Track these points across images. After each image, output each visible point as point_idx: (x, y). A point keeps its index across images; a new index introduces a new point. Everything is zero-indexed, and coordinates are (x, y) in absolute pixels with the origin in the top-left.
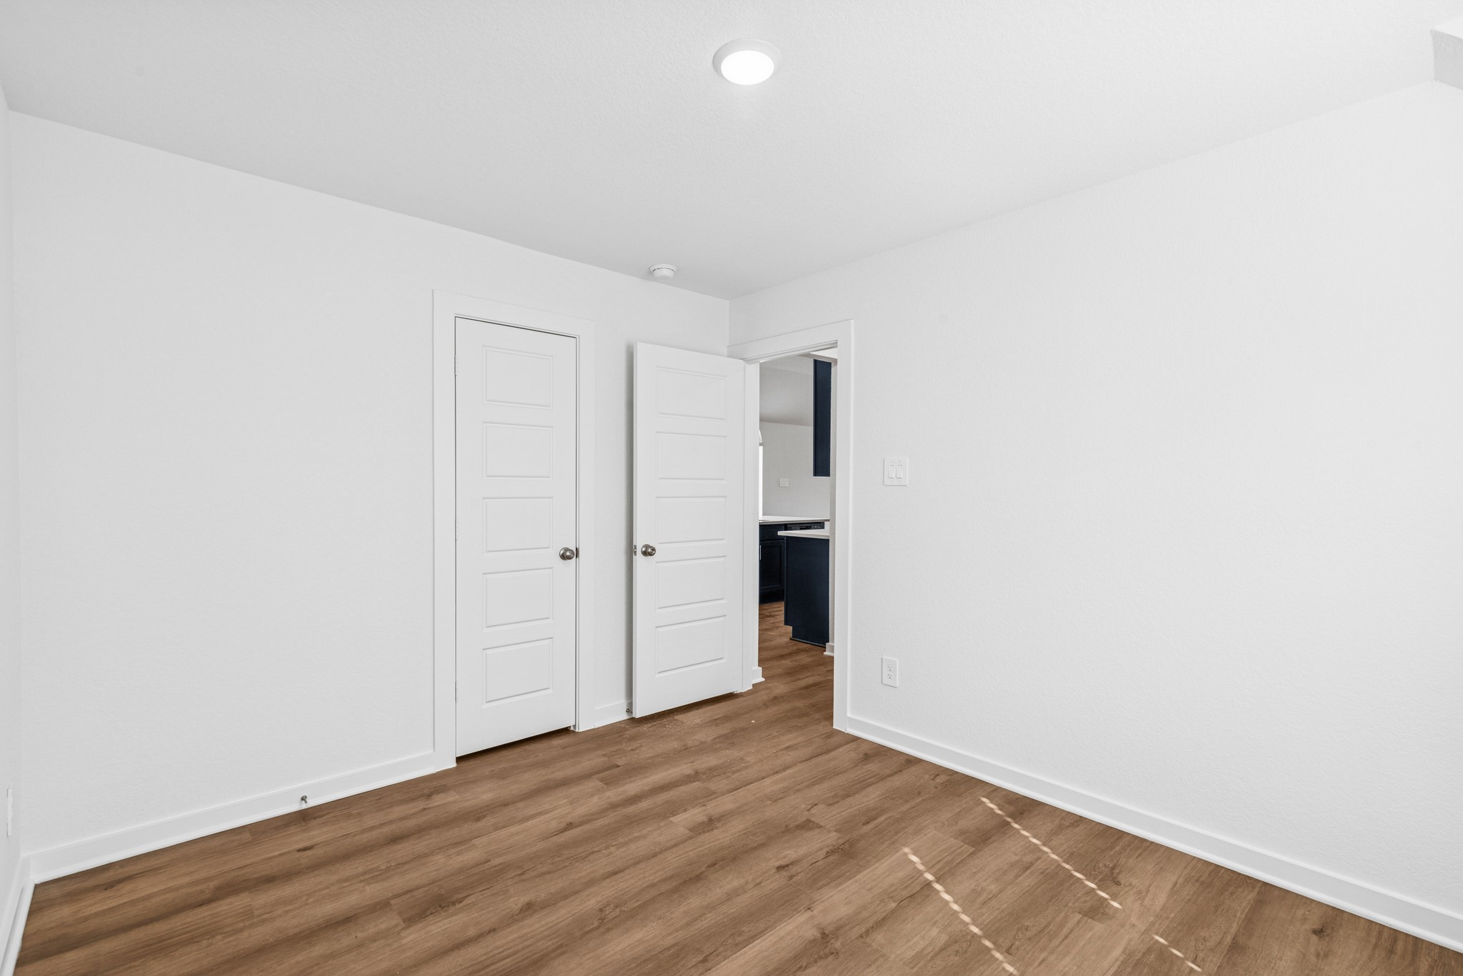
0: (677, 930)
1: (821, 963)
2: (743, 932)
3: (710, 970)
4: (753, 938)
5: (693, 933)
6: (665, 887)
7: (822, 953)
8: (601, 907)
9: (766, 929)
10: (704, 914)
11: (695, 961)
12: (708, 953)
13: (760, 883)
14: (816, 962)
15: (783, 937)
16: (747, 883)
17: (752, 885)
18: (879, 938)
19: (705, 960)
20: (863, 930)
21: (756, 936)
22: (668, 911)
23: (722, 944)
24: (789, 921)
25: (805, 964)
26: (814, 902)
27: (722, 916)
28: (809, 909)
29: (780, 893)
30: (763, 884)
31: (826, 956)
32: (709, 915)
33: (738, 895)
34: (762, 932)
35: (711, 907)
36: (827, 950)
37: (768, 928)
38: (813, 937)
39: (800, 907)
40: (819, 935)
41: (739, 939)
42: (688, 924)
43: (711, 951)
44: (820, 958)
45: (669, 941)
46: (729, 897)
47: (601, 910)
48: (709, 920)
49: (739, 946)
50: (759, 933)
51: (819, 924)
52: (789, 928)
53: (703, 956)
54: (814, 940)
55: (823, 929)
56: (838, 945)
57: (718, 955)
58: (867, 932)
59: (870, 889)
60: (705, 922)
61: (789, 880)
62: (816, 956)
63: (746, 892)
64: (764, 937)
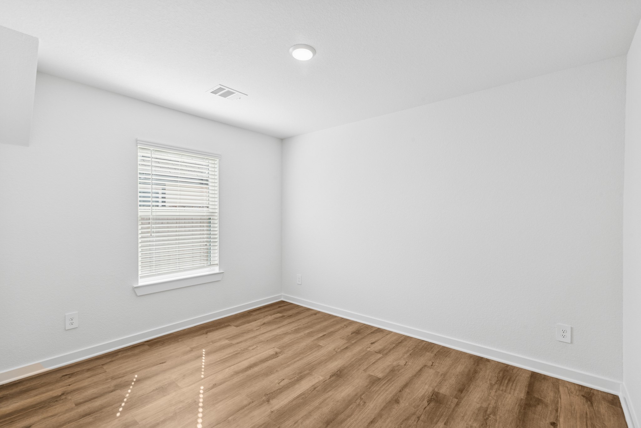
0: (329, 397)
1: (272, 391)
2: (302, 399)
3: (312, 386)
4: (298, 397)
5: (322, 397)
6: (342, 416)
7: (271, 395)
8: (366, 404)
9: (292, 401)
10: (319, 405)
11: (318, 388)
12: (314, 391)
13: (295, 423)
14: (274, 392)
15: (285, 399)
16: (302, 423)
17: (299, 422)
18: (245, 402)
19: (315, 388)
20: (250, 405)
21: (297, 398)
22: (335, 405)
23: (310, 394)
24: (282, 405)
25: (278, 390)
26: (269, 415)
27: (312, 404)
28: (272, 412)
29: (285, 419)
30: (294, 423)
31: (270, 394)
32: (317, 404)
33: (305, 415)
34: (294, 400)
35: (318, 408)
36: (269, 395)
37: (291, 402)
38: (273, 400)
39: (276, 412)
40: (270, 401)
41: (303, 396)
42: (325, 400)
43: (313, 392)
44: (272, 393)
45: (330, 393)
46: (310, 414)
47: (365, 403)
48: (316, 403)
49: (303, 394)
50: (295, 399)
51: (269, 405)
52: (282, 403)
53: (316, 390)
54: (273, 399)
55: (268, 403)
56: (264, 398)
57: (311, 390)
58: (250, 404)
59: (238, 426)
60: (319, 401)
61: (280, 427)
62: (274, 393)
63: (302, 417)
64: (293, 398)
